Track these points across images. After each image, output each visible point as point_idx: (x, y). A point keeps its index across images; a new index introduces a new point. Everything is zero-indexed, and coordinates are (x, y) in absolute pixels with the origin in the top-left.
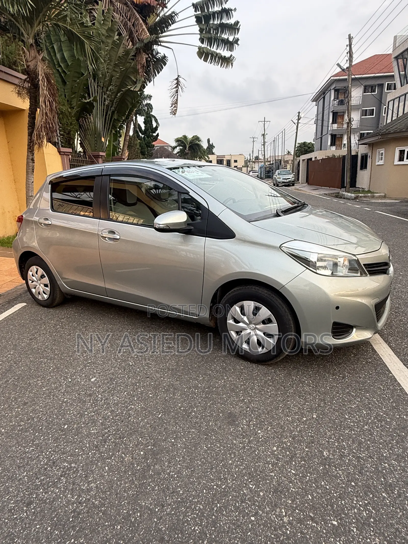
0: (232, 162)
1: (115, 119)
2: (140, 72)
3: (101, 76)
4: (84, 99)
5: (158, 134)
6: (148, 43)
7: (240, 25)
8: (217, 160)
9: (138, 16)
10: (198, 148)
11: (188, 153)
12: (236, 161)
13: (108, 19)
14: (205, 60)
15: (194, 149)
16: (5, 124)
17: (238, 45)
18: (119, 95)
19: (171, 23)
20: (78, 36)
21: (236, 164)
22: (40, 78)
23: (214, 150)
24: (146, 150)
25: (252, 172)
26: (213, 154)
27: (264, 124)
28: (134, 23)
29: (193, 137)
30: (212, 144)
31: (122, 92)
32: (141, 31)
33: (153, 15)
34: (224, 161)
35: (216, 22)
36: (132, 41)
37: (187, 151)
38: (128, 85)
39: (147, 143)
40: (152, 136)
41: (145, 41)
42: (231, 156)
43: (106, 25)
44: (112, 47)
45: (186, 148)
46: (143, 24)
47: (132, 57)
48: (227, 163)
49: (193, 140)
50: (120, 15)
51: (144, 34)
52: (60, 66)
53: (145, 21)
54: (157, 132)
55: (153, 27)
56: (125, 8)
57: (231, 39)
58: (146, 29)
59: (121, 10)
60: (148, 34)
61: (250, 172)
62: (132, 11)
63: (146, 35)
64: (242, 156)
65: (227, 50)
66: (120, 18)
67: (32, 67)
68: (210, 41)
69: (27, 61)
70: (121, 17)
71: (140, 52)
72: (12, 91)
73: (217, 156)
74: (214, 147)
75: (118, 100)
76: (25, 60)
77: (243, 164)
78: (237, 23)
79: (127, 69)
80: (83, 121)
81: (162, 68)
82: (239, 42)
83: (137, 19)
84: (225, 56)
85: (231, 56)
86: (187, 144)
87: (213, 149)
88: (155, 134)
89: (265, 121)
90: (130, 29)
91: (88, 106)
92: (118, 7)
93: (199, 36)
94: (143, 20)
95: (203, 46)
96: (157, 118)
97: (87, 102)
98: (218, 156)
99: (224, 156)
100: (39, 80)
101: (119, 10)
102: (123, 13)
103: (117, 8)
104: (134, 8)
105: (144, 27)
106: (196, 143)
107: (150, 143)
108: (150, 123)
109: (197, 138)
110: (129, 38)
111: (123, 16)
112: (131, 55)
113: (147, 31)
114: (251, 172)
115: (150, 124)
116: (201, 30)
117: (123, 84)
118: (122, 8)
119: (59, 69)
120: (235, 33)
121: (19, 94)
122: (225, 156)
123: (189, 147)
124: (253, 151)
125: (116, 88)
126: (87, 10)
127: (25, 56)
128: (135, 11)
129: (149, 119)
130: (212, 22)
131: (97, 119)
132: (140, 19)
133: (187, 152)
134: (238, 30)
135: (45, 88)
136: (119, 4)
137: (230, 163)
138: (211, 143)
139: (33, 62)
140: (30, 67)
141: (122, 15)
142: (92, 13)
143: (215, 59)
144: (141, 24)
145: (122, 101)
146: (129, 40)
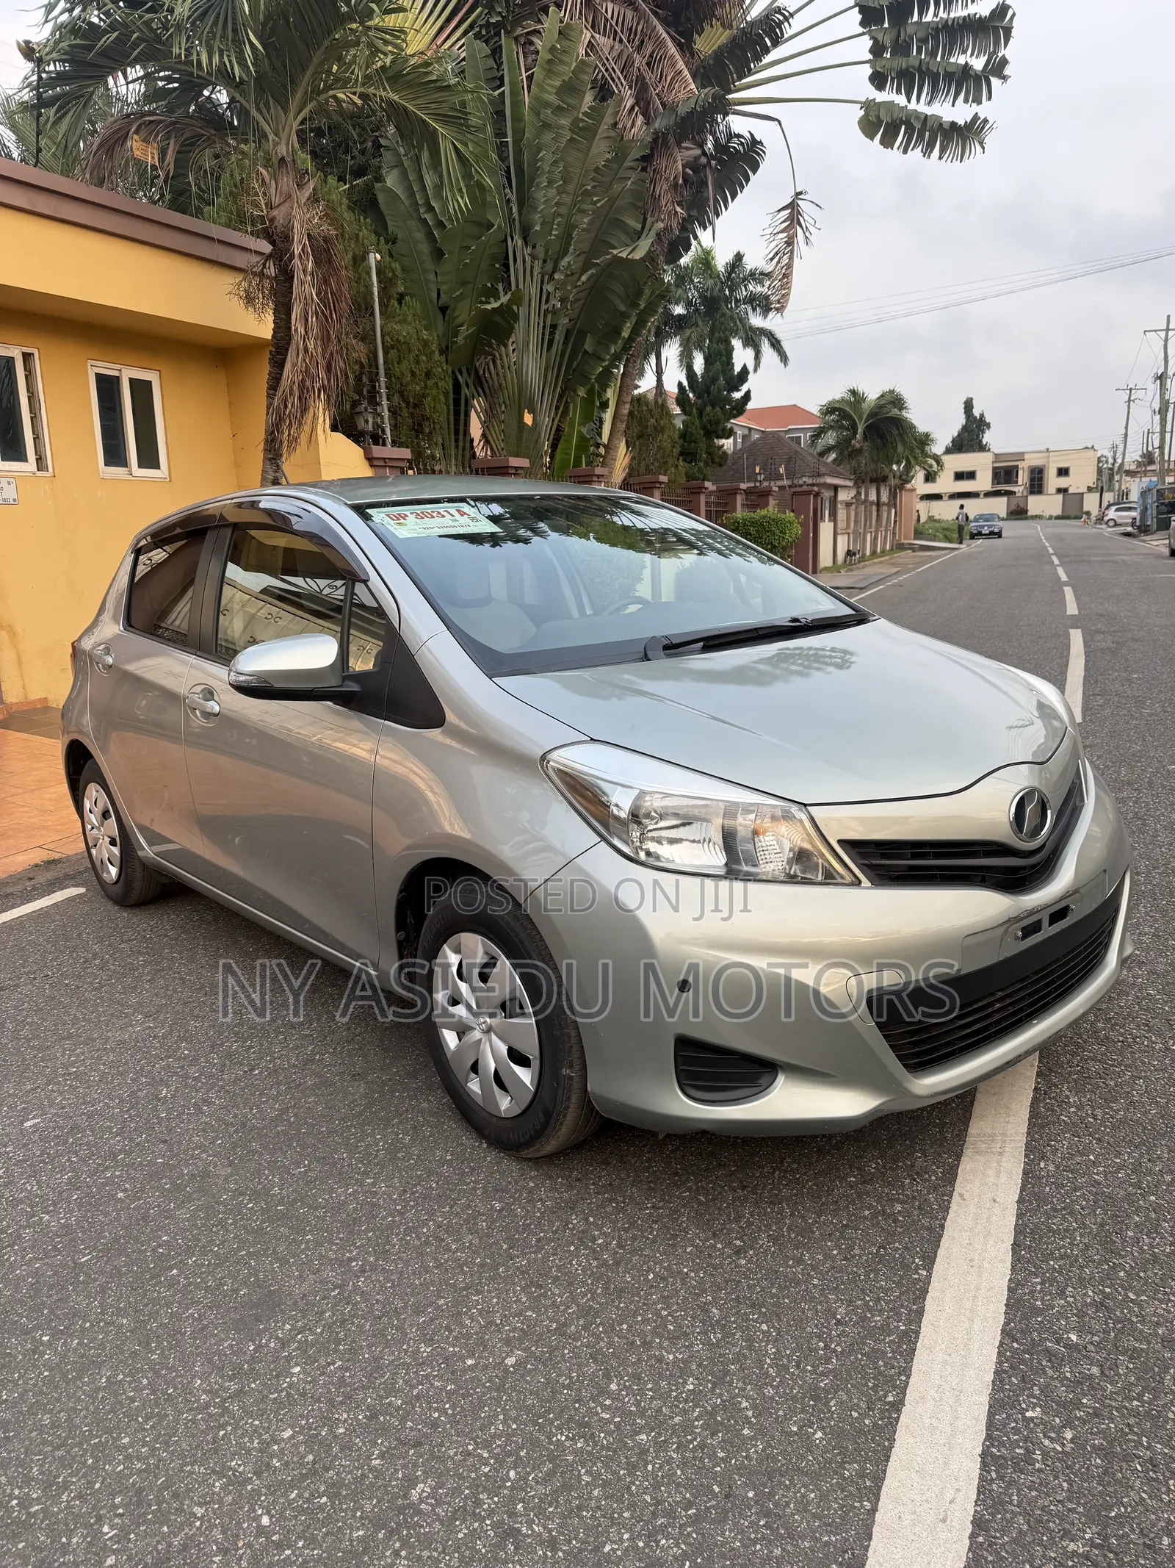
0: (1051, 474)
1: (586, 352)
2: (664, 203)
3: (538, 228)
4: (492, 299)
5: (748, 394)
6: (690, 114)
7: (1014, 15)
8: (994, 469)
9: (665, 35)
10: (895, 432)
11: (861, 449)
12: (1063, 472)
13: (564, 58)
14: (887, 142)
15: (882, 437)
16: (228, 385)
17: (1004, 78)
18: (584, 278)
19: (769, 44)
20: (424, 121)
21: (1063, 482)
22: (297, 249)
23: (987, 438)
24: (702, 445)
25: (1117, 510)
26: (983, 448)
27: (1166, 340)
28: (651, 56)
29: (882, 396)
30: (982, 415)
31: (593, 271)
32: (669, 79)
33: (712, 26)
34: (1020, 473)
35: (929, 18)
36: (645, 114)
37: (857, 442)
38: (616, 244)
39: (710, 422)
40: (729, 400)
41: (682, 110)
42: (1046, 454)
43: (558, 74)
44: (571, 140)
45: (855, 433)
46: (678, 57)
47: (632, 164)
48: (1032, 480)
49: (881, 407)
50: (614, 39)
51: (680, 87)
52: (430, 209)
53: (686, 47)
54: (744, 388)
55: (711, 62)
56: (629, 14)
57: (978, 64)
58: (686, 72)
59: (617, 24)
60: (693, 86)
61: (1109, 506)
62: (647, 21)
63: (688, 91)
64: (1091, 453)
65: (966, 101)
66: (612, 48)
67: (280, 221)
68: (907, 80)
69: (270, 207)
70: (617, 44)
71: (665, 144)
72: (230, 293)
73: (996, 455)
74: (988, 425)
75: (583, 295)
76: (266, 204)
77: (1091, 479)
78: (1001, 11)
79: (612, 201)
80: (487, 364)
81: (747, 180)
82: (1007, 72)
83: (662, 44)
84: (953, 124)
85: (976, 117)
86: (860, 419)
87: (983, 432)
88: (737, 395)
89: (1168, 330)
90: (640, 78)
91: (498, 319)
92: (609, 17)
93: (867, 70)
94: (679, 45)
95: (882, 97)
96: (779, 336)
97: (493, 309)
98: (998, 457)
99: (1020, 456)
100: (292, 256)
101: (611, 25)
102: (622, 32)
103: (606, 20)
104: (656, 14)
105: (681, 65)
106: (890, 415)
107: (718, 422)
108: (724, 358)
109: (895, 400)
110: (637, 103)
111: (621, 41)
112: (631, 157)
113: (689, 76)
114: (1114, 508)
115: (722, 363)
116: (877, 50)
117: (601, 245)
118: (621, 19)
119: (428, 217)
120: (997, 43)
121: (249, 300)
122: (1026, 456)
123: (868, 428)
124: (1126, 435)
125: (580, 258)
126: (516, 39)
127: (265, 194)
128: (656, 22)
129: (722, 347)
130: (915, 18)
131: (525, 359)
132: (670, 44)
133: (858, 446)
134: (1008, 31)
135: (309, 278)
136: (610, 6)
137: (1041, 479)
138: (976, 413)
139: (284, 208)
140: (276, 223)
141: (618, 39)
142: (531, 43)
143: (921, 136)
144: (672, 57)
145: (596, 295)
146: (636, 108)
